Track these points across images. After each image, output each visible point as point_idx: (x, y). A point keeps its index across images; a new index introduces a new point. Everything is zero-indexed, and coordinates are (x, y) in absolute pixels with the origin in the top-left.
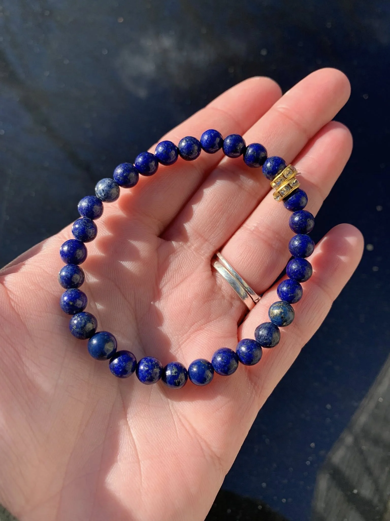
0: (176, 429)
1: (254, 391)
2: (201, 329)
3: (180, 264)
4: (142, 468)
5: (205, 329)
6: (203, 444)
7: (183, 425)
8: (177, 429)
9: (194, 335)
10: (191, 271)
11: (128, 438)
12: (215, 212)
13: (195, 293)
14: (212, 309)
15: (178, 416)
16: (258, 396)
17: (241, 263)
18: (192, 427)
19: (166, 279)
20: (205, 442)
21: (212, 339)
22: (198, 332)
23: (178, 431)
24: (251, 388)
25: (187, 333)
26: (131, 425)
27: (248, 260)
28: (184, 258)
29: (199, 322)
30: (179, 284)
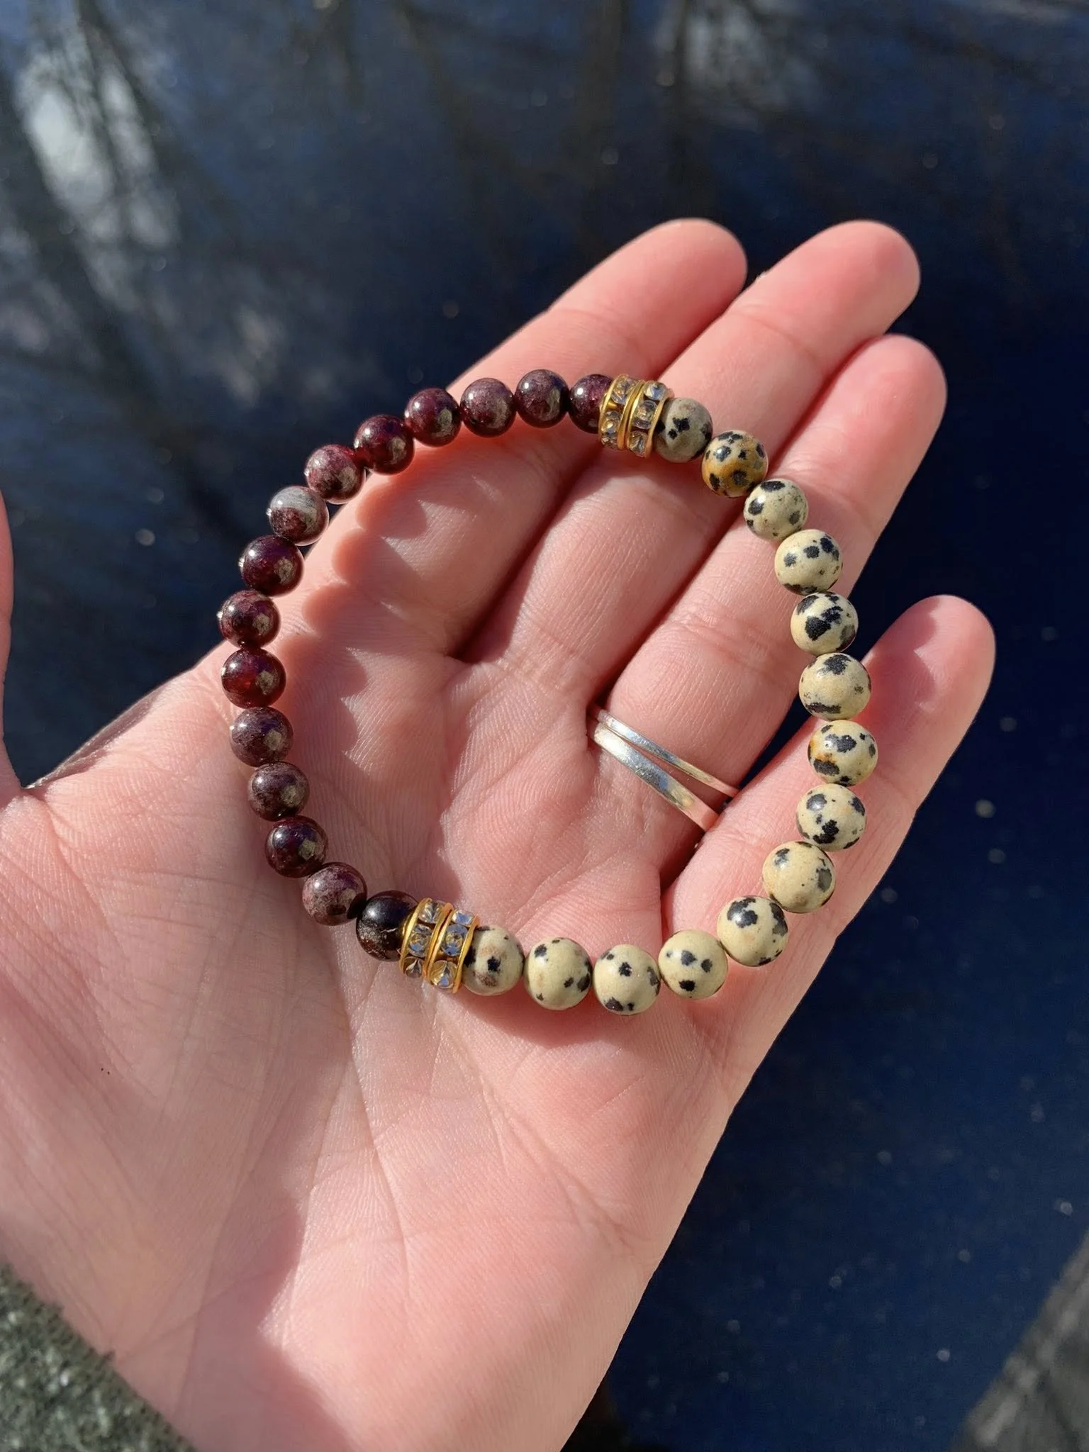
0: (500, 1154)
1: (707, 1051)
2: (562, 892)
3: (504, 721)
4: (408, 1254)
5: (573, 890)
6: (572, 1189)
7: (519, 1143)
8: (504, 1153)
9: (543, 909)
10: (533, 738)
11: (372, 1179)
12: (590, 575)
13: (544, 797)
14: (589, 838)
15: (506, 1120)
16: (720, 1064)
17: (658, 706)
18: (543, 1147)
19: (468, 767)
20: (579, 1184)
21: (590, 918)
22: (555, 899)
23: (505, 1159)
24: (698, 1045)
25: (526, 902)
26: (382, 1147)
27: (676, 698)
28: (514, 706)
29: (556, 873)
30: (503, 775)
